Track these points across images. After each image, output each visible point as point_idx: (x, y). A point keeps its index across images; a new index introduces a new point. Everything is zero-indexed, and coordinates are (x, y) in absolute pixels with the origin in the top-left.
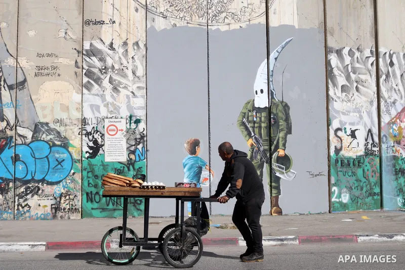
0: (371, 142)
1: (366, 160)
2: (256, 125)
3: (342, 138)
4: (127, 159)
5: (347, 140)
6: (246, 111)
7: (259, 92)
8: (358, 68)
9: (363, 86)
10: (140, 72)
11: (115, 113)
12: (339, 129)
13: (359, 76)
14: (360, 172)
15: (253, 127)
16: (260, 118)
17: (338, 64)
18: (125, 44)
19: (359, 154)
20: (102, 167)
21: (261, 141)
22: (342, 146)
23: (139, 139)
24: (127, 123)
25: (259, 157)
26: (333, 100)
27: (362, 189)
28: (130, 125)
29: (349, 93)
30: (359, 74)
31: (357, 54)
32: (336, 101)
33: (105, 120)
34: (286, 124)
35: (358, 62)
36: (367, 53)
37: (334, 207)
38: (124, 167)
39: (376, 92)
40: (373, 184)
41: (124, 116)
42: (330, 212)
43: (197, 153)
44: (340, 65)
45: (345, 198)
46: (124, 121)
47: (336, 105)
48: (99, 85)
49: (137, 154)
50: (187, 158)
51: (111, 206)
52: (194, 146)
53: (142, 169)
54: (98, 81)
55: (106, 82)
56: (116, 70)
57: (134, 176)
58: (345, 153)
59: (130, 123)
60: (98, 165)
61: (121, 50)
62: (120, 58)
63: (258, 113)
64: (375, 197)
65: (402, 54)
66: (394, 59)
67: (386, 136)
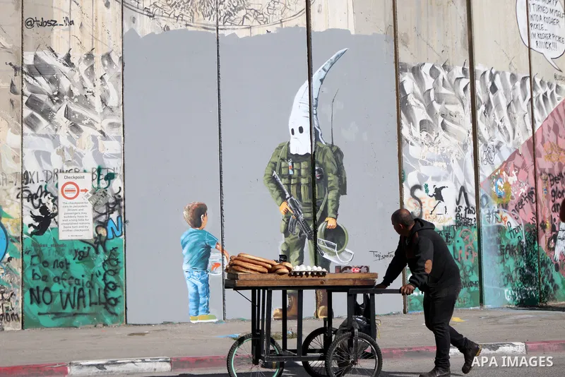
0: (464, 205)
1: (459, 232)
2: (293, 181)
3: (422, 201)
4: (94, 235)
5: (428, 203)
6: (277, 160)
7: (297, 131)
8: (445, 94)
9: (452, 121)
10: (114, 100)
11: (75, 164)
12: (416, 187)
13: (447, 106)
15: (289, 185)
16: (299, 171)
17: (414, 88)
18: (90, 56)
19: (447, 224)
20: (54, 249)
21: (300, 206)
22: (421, 212)
23: (113, 203)
24: (93, 180)
25: (297, 230)
26: (408, 142)
28: (98, 183)
29: (431, 133)
30: (446, 103)
31: (443, 74)
32: (412, 144)
33: (59, 175)
34: (337, 178)
35: (444, 85)
36: (458, 72)
37: (410, 304)
38: (89, 248)
39: (471, 131)
40: (468, 269)
41: (89, 169)
42: (405, 312)
43: (203, 226)
44: (418, 90)
46: (88, 176)
47: (413, 151)
48: (50, 121)
49: (109, 228)
50: (188, 233)
51: (69, 309)
52: (198, 214)
53: (118, 251)
54: (47, 114)
55: (59, 116)
56: (76, 97)
57: (105, 261)
59: (99, 180)
60: (49, 245)
61: (83, 67)
62: (82, 79)
63: (296, 163)
64: (472, 289)
65: (508, 75)
66: (498, 82)
67: (486, 197)
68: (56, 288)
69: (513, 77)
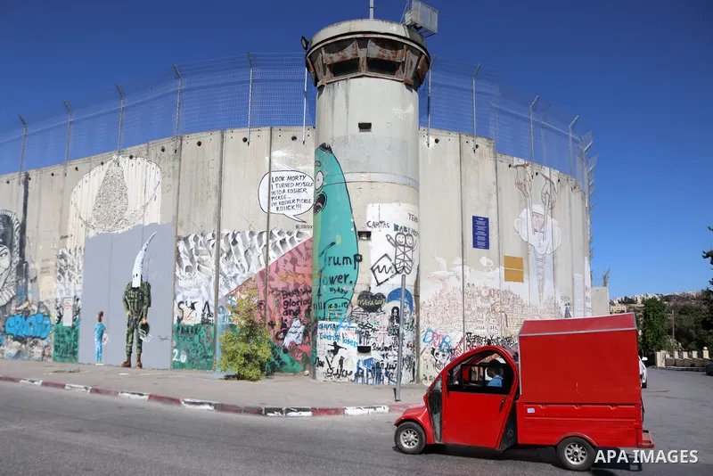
0: (207, 312)
1: (203, 328)
3: (184, 310)
4: (72, 325)
5: (187, 310)
6: (127, 290)
7: (135, 276)
8: (201, 250)
9: (204, 265)
10: (81, 267)
11: (69, 295)
12: (182, 302)
13: (202, 257)
14: (196, 337)
15: (130, 302)
16: (135, 295)
17: (184, 249)
18: (76, 249)
19: (197, 323)
20: (62, 330)
22: (183, 316)
23: (78, 311)
26: (179, 279)
27: (197, 352)
28: (74, 303)
29: (191, 273)
30: (201, 255)
31: (201, 239)
33: (65, 299)
34: (148, 299)
35: (201, 245)
36: (209, 236)
37: (174, 365)
38: (71, 330)
39: (215, 270)
40: (207, 348)
41: (72, 297)
43: (102, 321)
44: (186, 250)
45: (184, 359)
46: (72, 300)
47: (181, 283)
48: (64, 277)
49: (76, 321)
50: (97, 325)
51: (64, 355)
52: (100, 316)
53: (78, 332)
55: (66, 275)
56: (71, 267)
57: (74, 336)
58: (186, 322)
59: (75, 301)
60: (61, 328)
61: (73, 253)
62: (73, 259)
63: (133, 292)
64: (208, 360)
65: (247, 233)
66: (238, 238)
67: (222, 307)
68: (61, 345)
69: (252, 234)
